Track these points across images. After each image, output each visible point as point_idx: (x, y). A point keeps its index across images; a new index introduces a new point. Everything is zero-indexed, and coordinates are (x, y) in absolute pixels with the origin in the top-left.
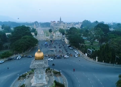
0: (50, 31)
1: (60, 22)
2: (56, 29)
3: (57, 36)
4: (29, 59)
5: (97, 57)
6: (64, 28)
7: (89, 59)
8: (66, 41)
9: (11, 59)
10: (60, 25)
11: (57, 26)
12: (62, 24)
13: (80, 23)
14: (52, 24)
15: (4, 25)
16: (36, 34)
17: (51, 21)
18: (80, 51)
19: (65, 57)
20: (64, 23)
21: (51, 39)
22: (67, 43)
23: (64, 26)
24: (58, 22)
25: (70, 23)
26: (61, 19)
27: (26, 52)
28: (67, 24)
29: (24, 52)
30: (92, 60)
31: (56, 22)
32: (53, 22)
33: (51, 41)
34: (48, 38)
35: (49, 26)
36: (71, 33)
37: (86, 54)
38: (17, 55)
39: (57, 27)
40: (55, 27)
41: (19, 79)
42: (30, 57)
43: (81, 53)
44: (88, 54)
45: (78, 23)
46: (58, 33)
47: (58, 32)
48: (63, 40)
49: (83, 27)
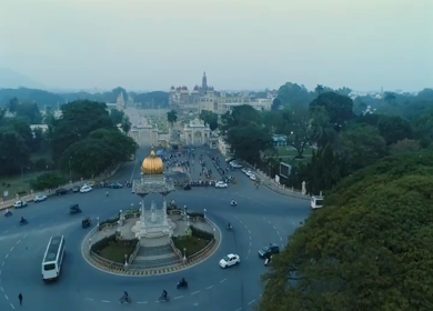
0: (172, 117)
1: (204, 89)
2: (191, 114)
3: (194, 131)
4: (116, 191)
5: (304, 183)
6: (216, 108)
7: (283, 188)
8: (220, 148)
9: (64, 193)
10: (203, 100)
11: (191, 102)
12: (208, 96)
13: (271, 92)
14: (176, 98)
15: (15, 99)
16: (126, 128)
17: (173, 88)
18: (261, 173)
19: (217, 185)
20: (218, 94)
21: (176, 143)
22: (224, 152)
23: (216, 104)
24: (196, 88)
25: (236, 95)
26: (205, 80)
27: (102, 176)
28: (228, 95)
29: (97, 174)
30: (290, 191)
31: (191, 90)
32: (179, 89)
33: (175, 147)
34: (167, 138)
35: (166, 105)
36: (236, 123)
37: (277, 178)
38: (78, 183)
39: (191, 106)
40: (186, 106)
41: (100, 229)
42: (117, 187)
43: (264, 177)
44: (281, 178)
45: (263, 95)
46: (198, 124)
47: (197, 119)
48: (214, 143)
49: (281, 107)
